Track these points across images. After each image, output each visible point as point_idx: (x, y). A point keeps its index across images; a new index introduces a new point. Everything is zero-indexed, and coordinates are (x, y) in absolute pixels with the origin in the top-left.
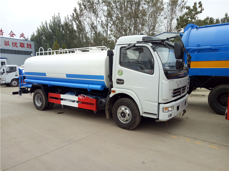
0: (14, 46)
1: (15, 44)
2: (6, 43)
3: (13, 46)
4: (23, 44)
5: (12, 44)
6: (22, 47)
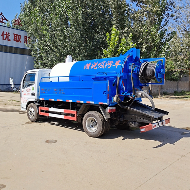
5: (2, 35)
6: (17, 42)
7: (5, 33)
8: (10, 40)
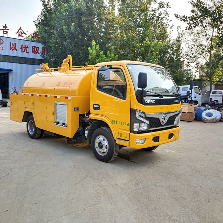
2: (12, 46)
3: (22, 52)
4: (37, 47)
5: (21, 48)
6: (35, 53)
7: (24, 46)
8: (28, 52)
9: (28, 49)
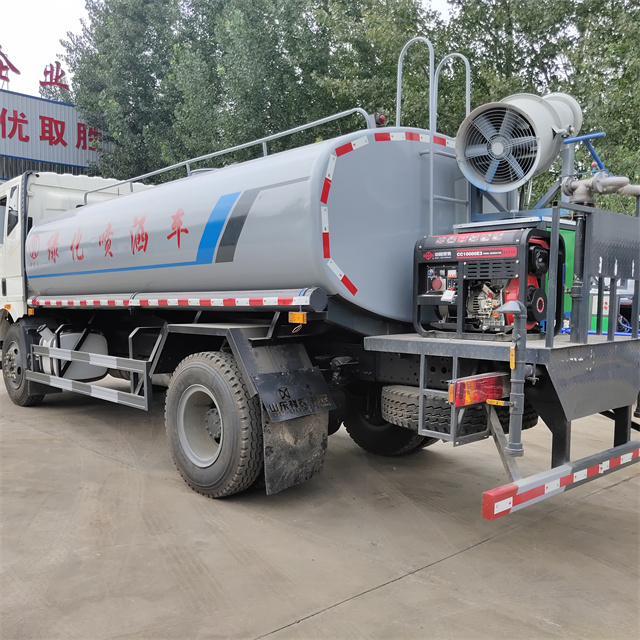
0: (8, 133)
1: (15, 120)
3: (4, 136)
4: (57, 122)
6: (51, 144)
7: (10, 114)
8: (27, 139)
9: (24, 125)
